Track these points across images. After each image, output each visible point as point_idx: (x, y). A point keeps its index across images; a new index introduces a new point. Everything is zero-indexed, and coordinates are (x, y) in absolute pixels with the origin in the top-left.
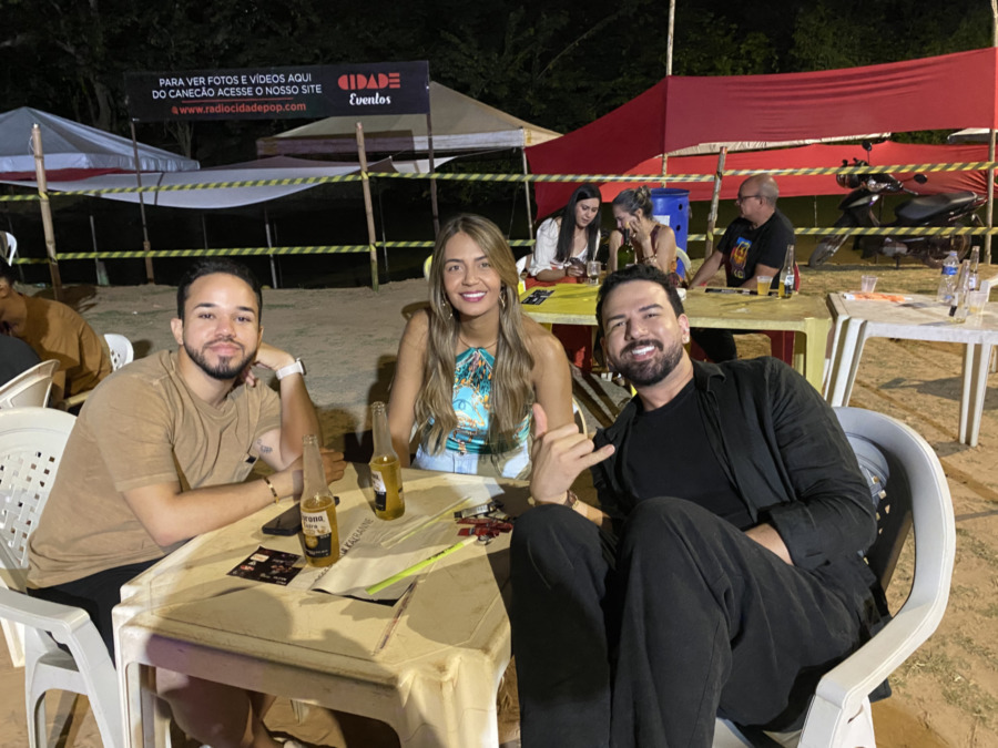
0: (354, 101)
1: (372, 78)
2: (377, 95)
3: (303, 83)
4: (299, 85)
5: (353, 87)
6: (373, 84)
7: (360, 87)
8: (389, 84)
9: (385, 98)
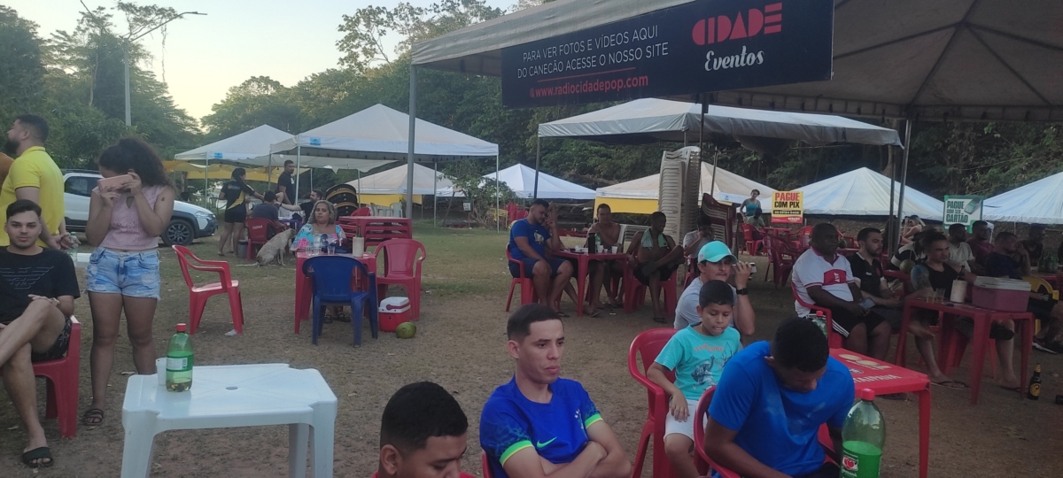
0: (711, 65)
1: (739, 19)
2: (744, 49)
3: (648, 42)
4: (643, 44)
5: (711, 41)
6: (739, 32)
7: (720, 39)
8: (765, 25)
9: (756, 55)
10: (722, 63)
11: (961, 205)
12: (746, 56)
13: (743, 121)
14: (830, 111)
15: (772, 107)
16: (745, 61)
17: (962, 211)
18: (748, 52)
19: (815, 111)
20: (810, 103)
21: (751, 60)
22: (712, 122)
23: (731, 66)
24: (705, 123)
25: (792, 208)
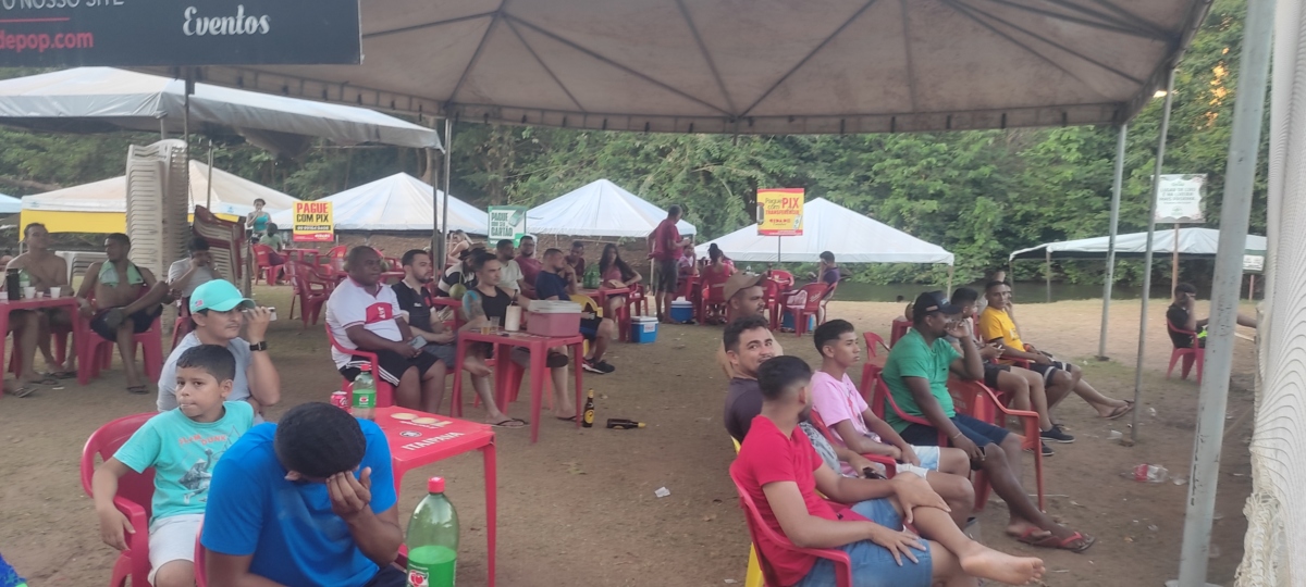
0: (192, 27)
2: (241, 10)
9: (258, 20)
10: (209, 25)
11: (504, 217)
12: (244, 21)
13: (247, 108)
14: (359, 103)
15: (285, 91)
16: (243, 27)
17: (507, 223)
18: (247, 14)
19: (341, 101)
20: (333, 91)
21: (251, 27)
22: (202, 107)
23: (223, 31)
24: (191, 109)
25: (320, 223)
